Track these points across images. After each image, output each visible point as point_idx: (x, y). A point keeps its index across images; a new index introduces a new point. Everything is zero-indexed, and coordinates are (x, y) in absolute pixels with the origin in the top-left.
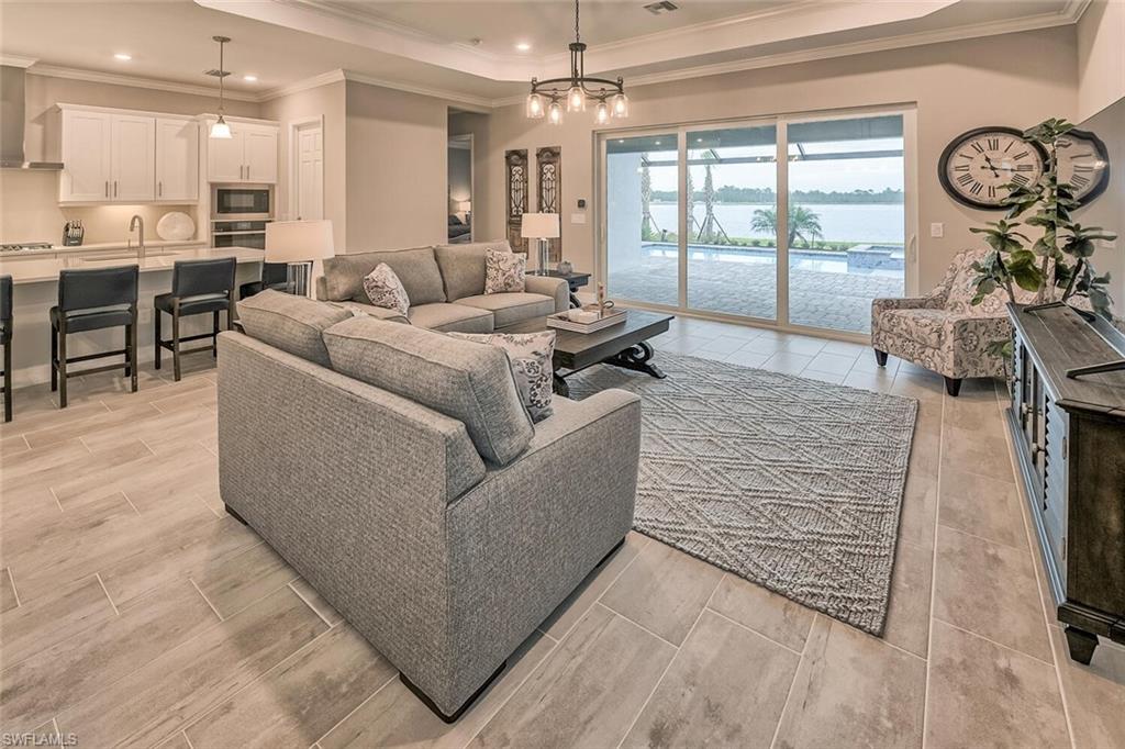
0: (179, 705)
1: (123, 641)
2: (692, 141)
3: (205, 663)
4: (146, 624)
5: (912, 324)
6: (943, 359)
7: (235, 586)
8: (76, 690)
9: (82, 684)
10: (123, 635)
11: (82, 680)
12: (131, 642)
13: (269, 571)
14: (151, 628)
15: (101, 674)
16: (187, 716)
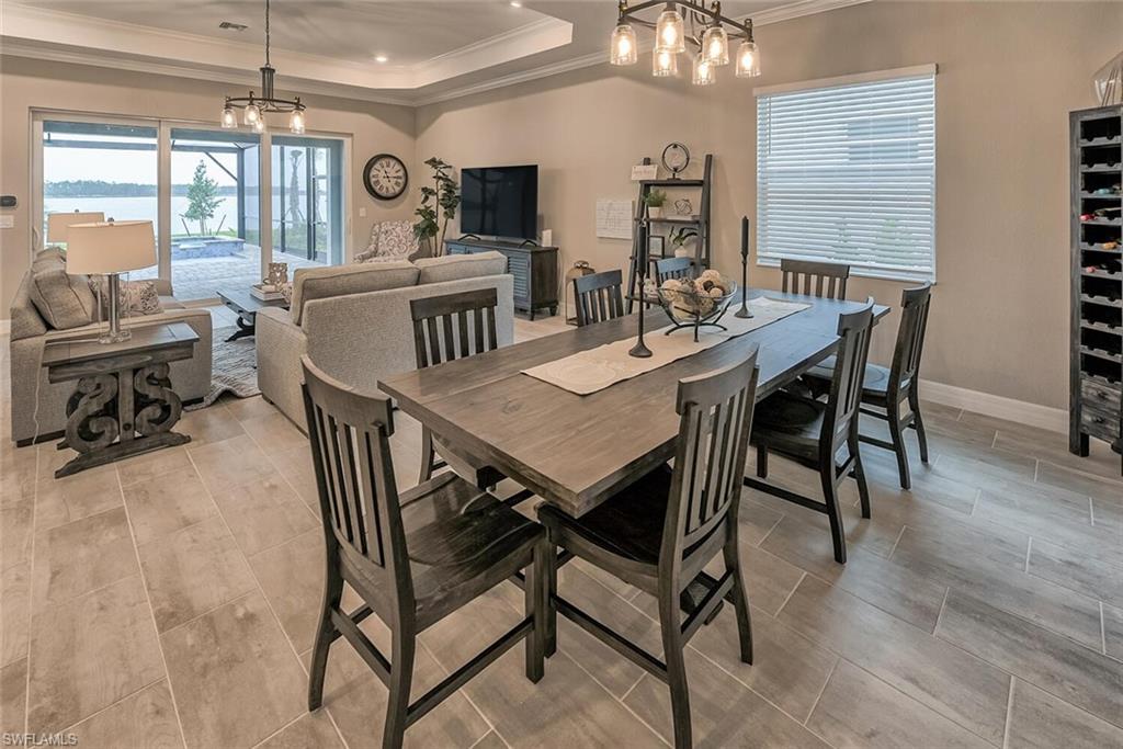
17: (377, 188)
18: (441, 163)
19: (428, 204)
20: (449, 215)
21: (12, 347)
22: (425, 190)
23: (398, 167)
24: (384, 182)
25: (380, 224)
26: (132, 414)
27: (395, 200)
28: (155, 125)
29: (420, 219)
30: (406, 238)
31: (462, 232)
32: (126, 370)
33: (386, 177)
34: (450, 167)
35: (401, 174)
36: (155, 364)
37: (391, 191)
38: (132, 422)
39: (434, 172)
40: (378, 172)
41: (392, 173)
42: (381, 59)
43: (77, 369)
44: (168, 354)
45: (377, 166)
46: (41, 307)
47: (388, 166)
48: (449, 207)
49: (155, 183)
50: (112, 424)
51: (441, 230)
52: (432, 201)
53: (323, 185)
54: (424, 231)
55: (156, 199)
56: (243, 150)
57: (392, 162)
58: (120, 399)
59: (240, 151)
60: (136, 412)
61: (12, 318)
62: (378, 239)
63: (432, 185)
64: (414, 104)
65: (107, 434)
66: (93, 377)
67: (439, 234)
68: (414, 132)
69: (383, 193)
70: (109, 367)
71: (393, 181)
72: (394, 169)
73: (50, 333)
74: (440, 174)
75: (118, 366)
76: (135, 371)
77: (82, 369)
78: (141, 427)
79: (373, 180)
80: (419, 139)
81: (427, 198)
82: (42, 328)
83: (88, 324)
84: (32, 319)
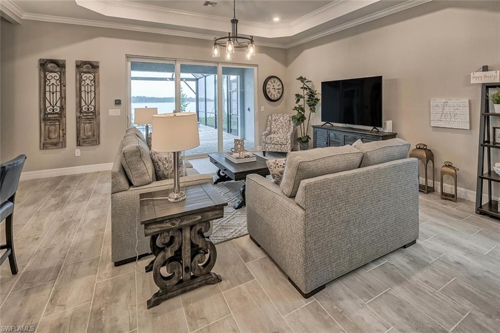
0: (430, 294)
1: (408, 319)
2: (184, 69)
3: (411, 290)
4: (397, 313)
5: (278, 139)
6: (287, 147)
7: (370, 287)
8: (436, 328)
9: (433, 327)
10: (405, 320)
11: (431, 328)
12: (407, 316)
13: (360, 277)
14: (399, 312)
15: (426, 322)
16: (433, 291)
17: (269, 95)
18: (305, 79)
19: (300, 103)
20: (313, 110)
21: (112, 198)
22: (297, 95)
23: (279, 83)
24: (272, 91)
25: (271, 115)
26: (190, 259)
27: (279, 101)
28: (173, 63)
29: (296, 113)
30: (286, 123)
31: (322, 121)
32: (186, 226)
33: (273, 89)
34: (310, 81)
35: (280, 87)
36: (202, 222)
37: (276, 97)
38: (189, 266)
39: (302, 85)
40: (270, 86)
41: (276, 87)
42: (276, 19)
43: (160, 225)
44: (210, 214)
45: (269, 83)
46: (127, 170)
47: (274, 82)
48: (312, 106)
49: (174, 97)
50: (179, 268)
51: (307, 119)
52: (301, 102)
53: (234, 96)
54: (299, 120)
55: (174, 103)
56: (197, 79)
57: (277, 80)
58: (183, 248)
59: (197, 80)
60: (192, 258)
61: (112, 178)
62: (271, 124)
63: (301, 92)
64: (286, 47)
65: (176, 275)
66: (168, 231)
67: (306, 122)
68: (286, 63)
69: (272, 98)
70: (177, 224)
71: (277, 91)
72: (277, 84)
73: (131, 189)
74: (305, 86)
75: (183, 223)
76: (192, 227)
77: (163, 225)
78: (195, 270)
79: (268, 90)
80: (290, 67)
81: (298, 100)
82: (127, 185)
83: (150, 183)
84: (122, 180)
